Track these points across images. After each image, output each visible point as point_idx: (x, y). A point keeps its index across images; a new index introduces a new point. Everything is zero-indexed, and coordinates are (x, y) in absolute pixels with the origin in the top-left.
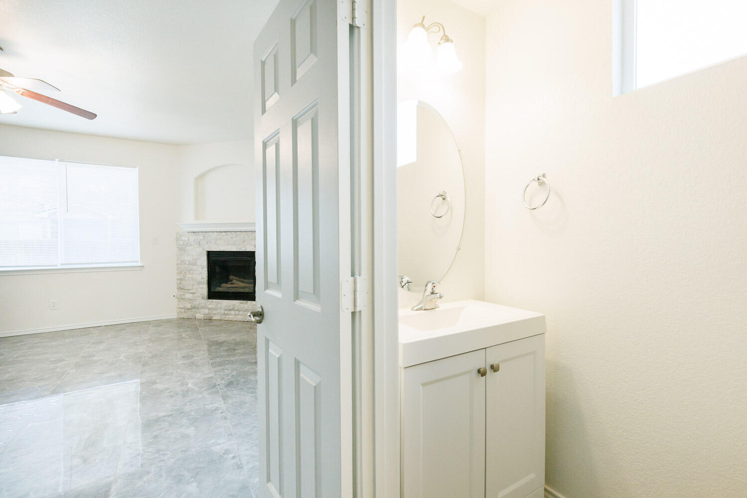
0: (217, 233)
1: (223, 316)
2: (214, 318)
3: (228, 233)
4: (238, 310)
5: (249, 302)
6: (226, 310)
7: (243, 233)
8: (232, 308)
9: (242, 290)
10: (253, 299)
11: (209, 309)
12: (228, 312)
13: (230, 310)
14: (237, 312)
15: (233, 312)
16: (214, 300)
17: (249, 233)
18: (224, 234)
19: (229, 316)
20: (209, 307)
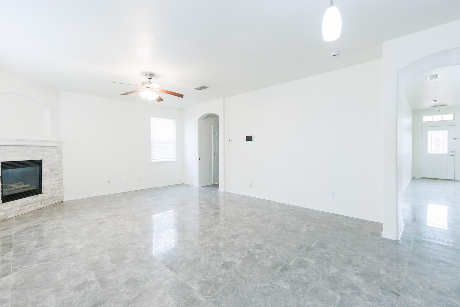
0: (12, 147)
1: (18, 213)
2: (10, 217)
3: (22, 147)
4: (32, 204)
5: (39, 195)
6: (21, 207)
7: (35, 147)
8: (27, 203)
9: (26, 190)
10: (40, 192)
11: (4, 211)
12: (23, 208)
13: (25, 205)
14: (30, 205)
15: (28, 206)
16: (9, 203)
17: (39, 147)
18: (20, 147)
19: (23, 211)
20: (5, 209)
